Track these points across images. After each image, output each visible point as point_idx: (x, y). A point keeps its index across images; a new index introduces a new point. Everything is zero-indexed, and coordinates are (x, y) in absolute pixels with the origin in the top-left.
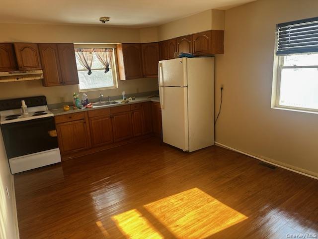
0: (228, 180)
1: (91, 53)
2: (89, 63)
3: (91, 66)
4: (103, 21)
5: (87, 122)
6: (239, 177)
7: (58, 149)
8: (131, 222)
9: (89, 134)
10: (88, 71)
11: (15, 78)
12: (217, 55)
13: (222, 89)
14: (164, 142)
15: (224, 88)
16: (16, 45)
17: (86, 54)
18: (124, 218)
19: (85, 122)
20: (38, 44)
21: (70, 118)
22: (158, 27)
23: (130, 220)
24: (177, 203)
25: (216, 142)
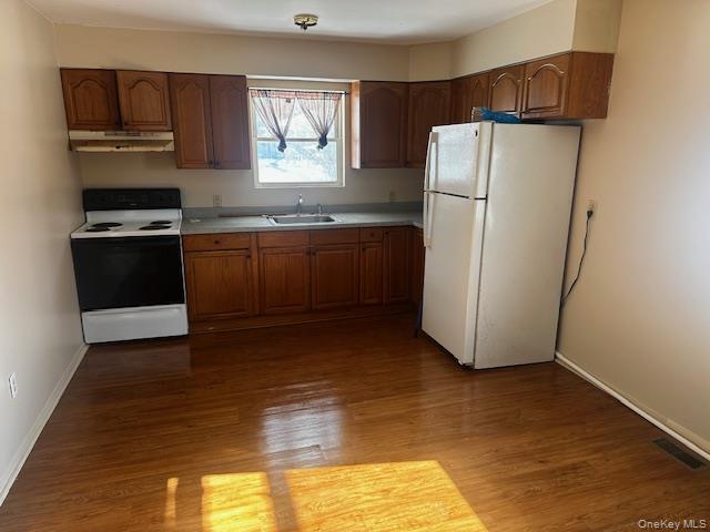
0: (540, 467)
1: (288, 101)
2: (282, 124)
3: (286, 131)
4: (304, 26)
5: (255, 255)
6: (574, 468)
7: (184, 306)
8: (235, 518)
9: (256, 282)
10: (278, 143)
11: (112, 146)
12: (589, 122)
13: (590, 214)
14: (423, 329)
15: (597, 213)
16: (120, 75)
17: (278, 102)
18: (229, 504)
19: (249, 257)
20: (169, 75)
21: (217, 242)
22: (451, 44)
23: (237, 511)
24: (369, 498)
25: (559, 355)
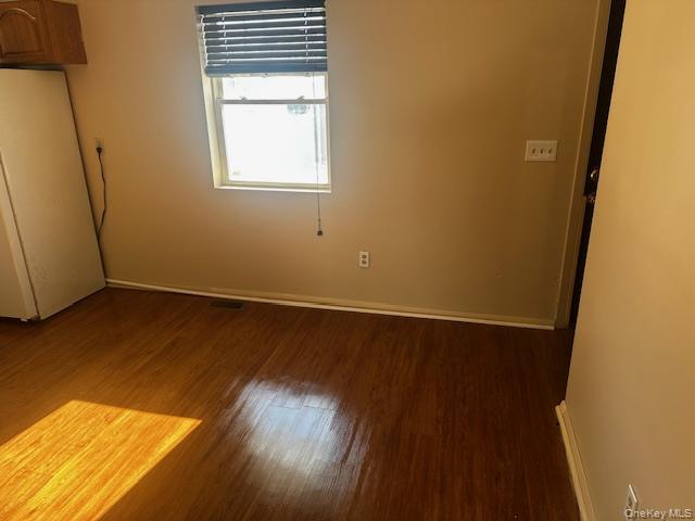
6: (173, 344)
12: (70, 67)
25: (109, 280)
